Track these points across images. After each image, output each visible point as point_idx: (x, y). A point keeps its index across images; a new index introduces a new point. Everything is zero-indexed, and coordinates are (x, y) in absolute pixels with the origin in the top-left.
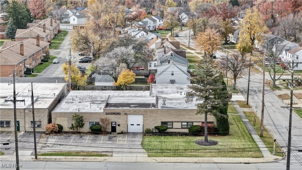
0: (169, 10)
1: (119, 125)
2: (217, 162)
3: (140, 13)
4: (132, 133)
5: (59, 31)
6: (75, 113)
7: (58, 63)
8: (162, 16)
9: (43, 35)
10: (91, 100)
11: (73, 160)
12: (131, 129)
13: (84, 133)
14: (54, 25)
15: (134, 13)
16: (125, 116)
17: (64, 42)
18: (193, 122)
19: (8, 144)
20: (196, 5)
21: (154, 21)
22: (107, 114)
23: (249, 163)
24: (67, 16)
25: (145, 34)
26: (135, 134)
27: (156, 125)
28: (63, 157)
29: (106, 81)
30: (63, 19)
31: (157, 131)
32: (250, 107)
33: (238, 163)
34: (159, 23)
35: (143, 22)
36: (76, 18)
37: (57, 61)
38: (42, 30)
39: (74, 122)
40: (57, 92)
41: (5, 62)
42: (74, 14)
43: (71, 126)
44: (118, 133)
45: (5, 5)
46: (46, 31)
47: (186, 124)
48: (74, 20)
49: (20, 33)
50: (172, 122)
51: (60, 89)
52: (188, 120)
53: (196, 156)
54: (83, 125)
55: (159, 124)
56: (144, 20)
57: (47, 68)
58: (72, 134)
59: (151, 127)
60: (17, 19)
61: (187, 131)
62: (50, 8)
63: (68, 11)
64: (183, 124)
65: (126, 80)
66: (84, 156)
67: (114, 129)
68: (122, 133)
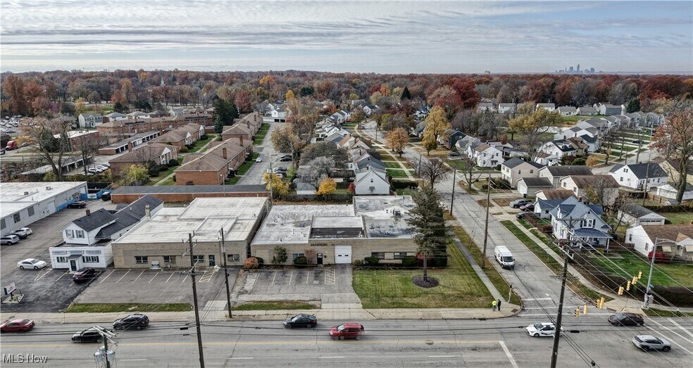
0: (353, 102)
1: (325, 257)
2: (446, 317)
3: (331, 107)
4: (340, 264)
5: (263, 125)
6: (277, 246)
7: (261, 161)
8: (348, 110)
9: (247, 131)
10: (294, 221)
11: (275, 317)
12: (339, 260)
13: (287, 266)
14: (258, 119)
15: (325, 107)
16: (333, 247)
17: (266, 136)
18: (406, 253)
19: (187, 328)
20: (376, 98)
21: (343, 114)
22: (312, 245)
23: (484, 319)
24: (270, 109)
25: (338, 130)
26: (343, 266)
27: (366, 256)
28: (262, 312)
29: (307, 189)
30: (265, 113)
31: (367, 262)
32: (455, 219)
33: (471, 319)
34: (348, 116)
35: (334, 116)
36: (277, 112)
37: (260, 160)
38: (247, 126)
39: (276, 256)
40: (258, 211)
41: (207, 168)
42: (275, 108)
43: (272, 259)
44: (326, 266)
45: (216, 100)
46: (251, 126)
47: (399, 254)
48: (275, 114)
49: (227, 130)
50: (384, 253)
51: (262, 206)
52: (402, 251)
53: (419, 306)
54: (286, 258)
55: (370, 256)
56: (335, 114)
57: (251, 168)
58: (274, 268)
59: (361, 258)
60: (224, 115)
61: (400, 261)
62: (255, 102)
63: (270, 104)
64: (396, 254)
65: (328, 190)
66: (288, 309)
67: (320, 261)
68: (329, 265)
